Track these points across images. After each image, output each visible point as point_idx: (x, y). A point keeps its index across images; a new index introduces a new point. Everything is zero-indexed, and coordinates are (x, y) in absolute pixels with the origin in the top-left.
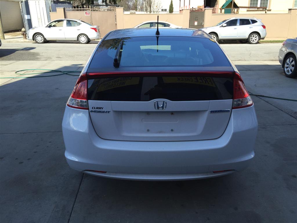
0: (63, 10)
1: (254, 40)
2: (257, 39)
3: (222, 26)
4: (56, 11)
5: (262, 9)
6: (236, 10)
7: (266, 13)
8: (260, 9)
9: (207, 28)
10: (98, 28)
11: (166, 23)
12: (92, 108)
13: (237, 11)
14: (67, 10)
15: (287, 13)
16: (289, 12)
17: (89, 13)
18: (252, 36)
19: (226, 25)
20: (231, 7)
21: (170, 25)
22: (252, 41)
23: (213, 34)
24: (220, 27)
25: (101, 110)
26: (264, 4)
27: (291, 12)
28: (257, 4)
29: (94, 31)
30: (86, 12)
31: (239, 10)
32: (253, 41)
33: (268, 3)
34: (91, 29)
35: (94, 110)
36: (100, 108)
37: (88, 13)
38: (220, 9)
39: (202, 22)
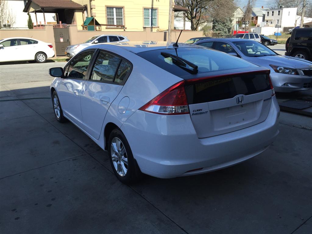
5: (120, 27)
6: (97, 28)
7: (124, 30)
8: (119, 27)
9: (79, 44)
11: (32, 40)
12: (193, 112)
13: (99, 28)
15: (143, 31)
16: (144, 30)
19: (97, 41)
20: (94, 25)
21: (38, 42)
24: (93, 43)
25: (201, 111)
26: (119, 22)
27: (146, 30)
28: (113, 22)
33: (122, 21)
35: (195, 113)
36: (200, 110)
38: (82, 26)
39: (68, 39)
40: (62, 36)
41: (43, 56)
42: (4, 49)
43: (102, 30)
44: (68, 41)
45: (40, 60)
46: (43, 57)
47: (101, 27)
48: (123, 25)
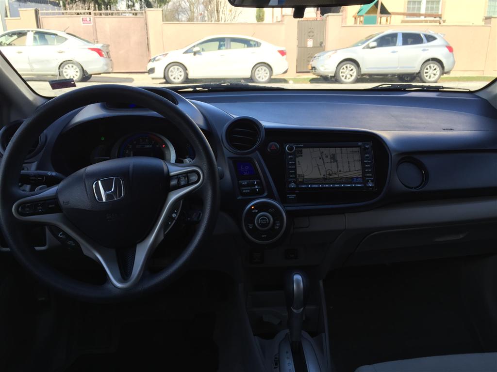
0: (33, 12)
1: (432, 75)
2: (438, 73)
3: (368, 47)
4: (19, 16)
6: (384, 18)
8: (430, 18)
9: (336, 50)
10: (106, 48)
11: (252, 41)
13: (387, 20)
14: (41, 13)
15: (483, 24)
16: (485, 23)
17: (90, 20)
18: (428, 67)
19: (374, 44)
20: (377, 13)
21: (260, 44)
22: (427, 76)
23: (350, 62)
24: (364, 48)
27: (490, 24)
28: (419, 9)
29: (96, 54)
30: (83, 19)
31: (392, 18)
32: (430, 78)
34: (90, 51)
37: (88, 19)
38: (353, 17)
39: (321, 41)
40: (312, 36)
41: (265, 70)
42: (201, 54)
43: (392, 24)
44: (321, 45)
45: (259, 77)
46: (266, 72)
47: (391, 17)
48: (440, 13)
